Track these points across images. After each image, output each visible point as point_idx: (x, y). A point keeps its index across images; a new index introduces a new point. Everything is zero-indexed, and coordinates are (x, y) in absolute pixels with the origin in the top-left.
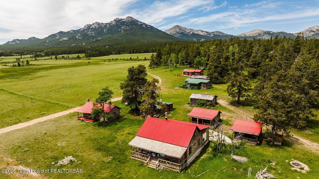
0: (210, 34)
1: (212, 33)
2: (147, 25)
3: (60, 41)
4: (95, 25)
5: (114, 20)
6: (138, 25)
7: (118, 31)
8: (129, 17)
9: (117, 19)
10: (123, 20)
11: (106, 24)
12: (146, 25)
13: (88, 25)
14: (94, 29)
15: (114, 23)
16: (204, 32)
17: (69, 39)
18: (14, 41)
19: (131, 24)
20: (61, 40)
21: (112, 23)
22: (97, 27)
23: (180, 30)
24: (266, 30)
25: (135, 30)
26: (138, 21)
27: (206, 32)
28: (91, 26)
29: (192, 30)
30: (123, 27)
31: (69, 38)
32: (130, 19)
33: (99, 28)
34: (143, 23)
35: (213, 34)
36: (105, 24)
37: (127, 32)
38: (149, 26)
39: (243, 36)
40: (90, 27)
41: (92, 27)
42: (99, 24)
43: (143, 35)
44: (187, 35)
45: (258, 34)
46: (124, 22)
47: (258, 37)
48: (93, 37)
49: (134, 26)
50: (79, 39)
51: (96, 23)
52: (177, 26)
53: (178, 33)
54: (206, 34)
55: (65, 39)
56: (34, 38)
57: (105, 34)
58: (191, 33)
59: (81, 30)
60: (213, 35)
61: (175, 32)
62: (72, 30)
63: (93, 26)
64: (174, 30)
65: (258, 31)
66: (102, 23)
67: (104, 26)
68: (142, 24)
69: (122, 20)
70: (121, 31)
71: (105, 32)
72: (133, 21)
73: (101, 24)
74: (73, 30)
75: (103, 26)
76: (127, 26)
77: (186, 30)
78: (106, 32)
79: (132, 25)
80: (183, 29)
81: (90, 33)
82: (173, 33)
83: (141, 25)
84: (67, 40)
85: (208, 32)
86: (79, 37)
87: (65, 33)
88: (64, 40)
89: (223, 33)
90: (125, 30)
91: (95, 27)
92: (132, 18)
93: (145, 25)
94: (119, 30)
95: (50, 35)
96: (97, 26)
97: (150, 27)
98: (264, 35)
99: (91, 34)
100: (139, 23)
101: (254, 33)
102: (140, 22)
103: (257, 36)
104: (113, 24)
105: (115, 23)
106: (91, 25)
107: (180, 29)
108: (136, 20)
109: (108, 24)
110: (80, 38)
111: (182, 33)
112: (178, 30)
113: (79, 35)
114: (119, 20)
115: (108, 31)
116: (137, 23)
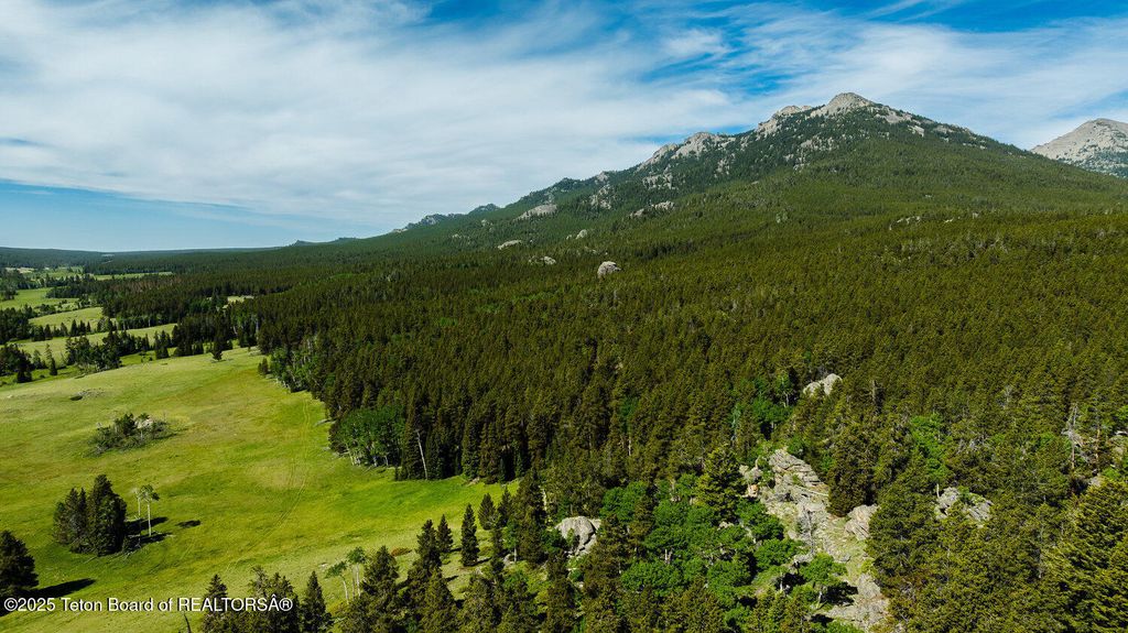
2: (936, 125)
3: (520, 221)
4: (693, 145)
5: (775, 118)
6: (887, 127)
7: (782, 162)
9: (790, 112)
10: (813, 114)
11: (739, 137)
12: (930, 126)
13: (667, 147)
17: (560, 209)
19: (847, 127)
20: (525, 215)
21: (764, 130)
22: (698, 153)
23: (1120, 142)
25: (864, 151)
26: (884, 110)
28: (678, 152)
30: (809, 142)
32: (845, 104)
33: (704, 156)
34: (914, 117)
36: (733, 139)
38: (944, 130)
40: (671, 153)
41: (680, 154)
42: (707, 138)
43: (909, 172)
46: (820, 119)
49: (864, 132)
50: (599, 209)
51: (700, 135)
52: (1101, 123)
53: (1109, 156)
55: (543, 210)
57: (721, 180)
59: (642, 167)
61: (1091, 152)
62: (606, 173)
63: (685, 151)
64: (1080, 146)
66: (724, 136)
67: (727, 147)
68: (908, 122)
69: (808, 113)
70: (793, 162)
71: (719, 170)
72: (864, 111)
73: (718, 139)
74: (609, 173)
75: (724, 145)
76: (825, 136)
78: (724, 170)
79: (854, 130)
81: (655, 178)
82: (1075, 159)
83: (904, 125)
84: (547, 217)
86: (603, 197)
88: (534, 217)
90: (814, 156)
92: (858, 98)
93: (922, 126)
94: (787, 158)
95: (527, 194)
96: (700, 149)
97: (948, 135)
99: (659, 181)
100: (892, 119)
102: (899, 113)
104: (768, 132)
105: (775, 128)
106: (678, 147)
107: (1119, 136)
108: (880, 106)
109: (748, 137)
110: (604, 204)
112: (1105, 143)
113: (606, 192)
114: (796, 116)
115: (736, 165)
116: (880, 120)
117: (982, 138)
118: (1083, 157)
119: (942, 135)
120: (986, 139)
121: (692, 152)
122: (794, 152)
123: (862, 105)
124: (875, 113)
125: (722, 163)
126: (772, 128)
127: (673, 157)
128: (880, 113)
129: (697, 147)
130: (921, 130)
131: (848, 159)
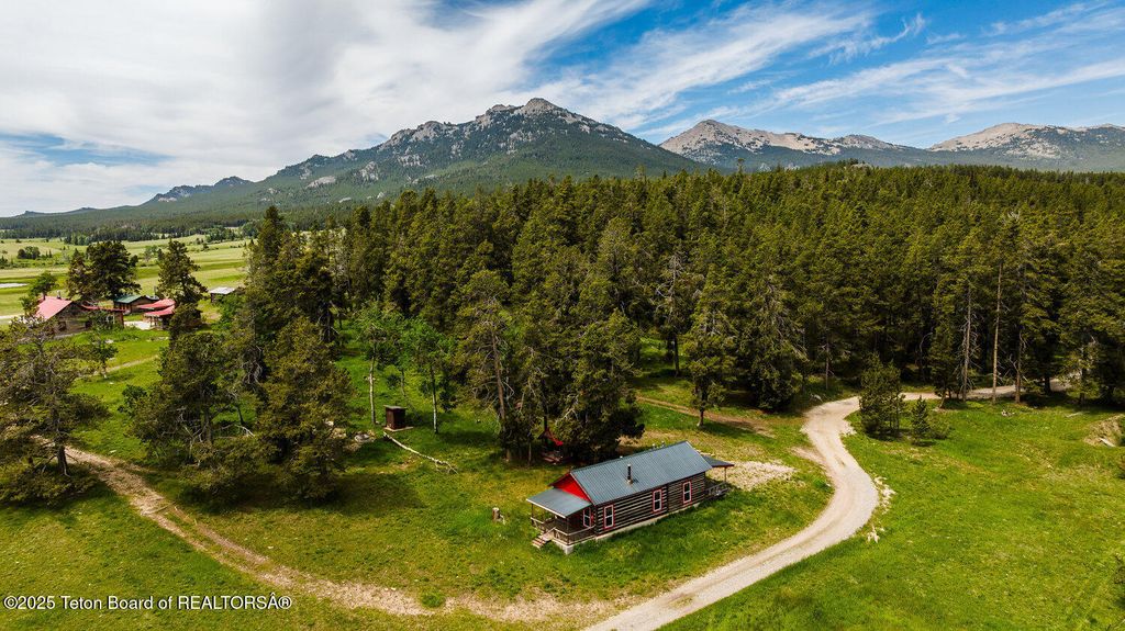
0: (827, 147)
1: (834, 141)
2: (597, 124)
3: (310, 189)
4: (426, 132)
5: (489, 113)
6: (567, 126)
7: (498, 148)
8: (537, 99)
9: (498, 109)
10: (516, 112)
11: (461, 126)
12: (593, 125)
13: (402, 131)
14: (422, 147)
15: (487, 122)
16: (806, 141)
17: (340, 180)
18: (174, 192)
19: (541, 125)
20: (312, 184)
21: (480, 122)
22: (431, 138)
23: (719, 138)
24: (1040, 124)
25: (552, 143)
26: (564, 113)
27: (814, 140)
28: (414, 136)
29: (762, 134)
30: (515, 134)
31: (338, 179)
32: (538, 107)
33: (437, 140)
34: (584, 118)
35: (838, 147)
36: (457, 128)
37: (523, 151)
38: (601, 129)
39: (954, 147)
40: (408, 137)
41: (417, 139)
42: (436, 126)
44: (741, 154)
45: (1008, 140)
46: (520, 117)
47: (1008, 149)
48: (413, 171)
49: (551, 129)
50: (370, 180)
51: (430, 124)
52: (709, 123)
53: (710, 146)
54: (812, 146)
55: (325, 180)
56: (234, 179)
57: (456, 160)
58: (759, 144)
59: (381, 149)
60: (838, 150)
61: (702, 144)
62: (351, 151)
63: (420, 136)
65: (1010, 130)
66: (449, 125)
67: (453, 134)
68: (579, 123)
69: (513, 109)
70: (506, 149)
71: (454, 152)
72: (550, 113)
73: (445, 128)
74: (356, 152)
75: (451, 132)
76: (526, 131)
77: (738, 137)
78: (457, 153)
79: (545, 128)
80: (730, 133)
81: (407, 158)
83: (577, 124)
84: (331, 185)
85: (820, 141)
86: (370, 172)
87: (329, 160)
88: (321, 185)
89: (878, 141)
90: (519, 145)
91: (426, 137)
92: (547, 103)
93: (588, 125)
94: (502, 145)
96: (432, 134)
97: (605, 132)
98: (1033, 143)
99: (410, 160)
100: (569, 120)
101: (993, 135)
102: (574, 115)
103: (1005, 147)
104: (484, 124)
105: (489, 122)
106: (413, 132)
107: (719, 133)
108: (561, 109)
109: (469, 127)
110: (373, 176)
111: (725, 148)
112: (711, 138)
113: (372, 168)
114: (504, 113)
115: (465, 150)
116: (562, 120)
117: (626, 134)
118: (698, 147)
119: (600, 132)
120: (629, 135)
122: (505, 141)
123: (549, 108)
124: (558, 115)
125: (454, 147)
127: (411, 140)
128: (562, 115)
130: (587, 128)
131: (542, 148)
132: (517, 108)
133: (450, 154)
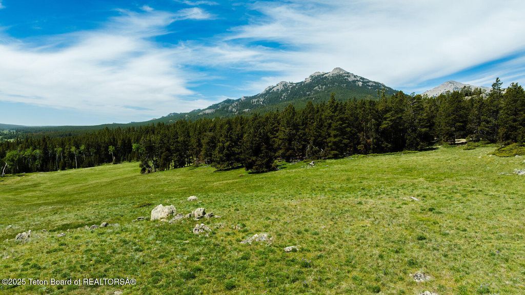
2: (369, 82)
5: (311, 76)
6: (347, 82)
9: (317, 74)
11: (297, 84)
12: (366, 82)
13: (270, 87)
20: (201, 113)
21: (305, 82)
26: (350, 75)
28: (273, 89)
30: (317, 87)
31: (216, 111)
32: (336, 72)
34: (361, 78)
36: (295, 85)
38: (370, 84)
40: (270, 89)
42: (285, 84)
46: (326, 78)
50: (231, 112)
51: (282, 83)
55: (209, 111)
63: (275, 89)
66: (292, 83)
67: (291, 88)
68: (357, 80)
69: (323, 75)
71: (283, 97)
72: (341, 75)
73: (289, 85)
78: (284, 98)
83: (354, 82)
86: (233, 107)
88: (205, 114)
90: (317, 92)
92: (341, 69)
93: (362, 82)
94: (307, 93)
97: (372, 86)
99: (258, 101)
100: (350, 79)
102: (355, 77)
106: (274, 87)
108: (348, 73)
109: (299, 84)
113: (235, 105)
114: (319, 76)
116: (346, 79)
117: (387, 87)
119: (369, 86)
120: (389, 88)
121: (278, 90)
122: (310, 91)
123: (341, 73)
124: (345, 76)
126: (309, 81)
127: (271, 91)
128: (347, 76)
129: (280, 88)
130: (360, 84)
132: (326, 74)
133: (280, 98)
